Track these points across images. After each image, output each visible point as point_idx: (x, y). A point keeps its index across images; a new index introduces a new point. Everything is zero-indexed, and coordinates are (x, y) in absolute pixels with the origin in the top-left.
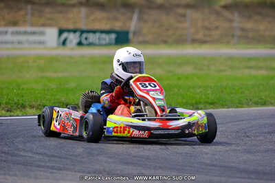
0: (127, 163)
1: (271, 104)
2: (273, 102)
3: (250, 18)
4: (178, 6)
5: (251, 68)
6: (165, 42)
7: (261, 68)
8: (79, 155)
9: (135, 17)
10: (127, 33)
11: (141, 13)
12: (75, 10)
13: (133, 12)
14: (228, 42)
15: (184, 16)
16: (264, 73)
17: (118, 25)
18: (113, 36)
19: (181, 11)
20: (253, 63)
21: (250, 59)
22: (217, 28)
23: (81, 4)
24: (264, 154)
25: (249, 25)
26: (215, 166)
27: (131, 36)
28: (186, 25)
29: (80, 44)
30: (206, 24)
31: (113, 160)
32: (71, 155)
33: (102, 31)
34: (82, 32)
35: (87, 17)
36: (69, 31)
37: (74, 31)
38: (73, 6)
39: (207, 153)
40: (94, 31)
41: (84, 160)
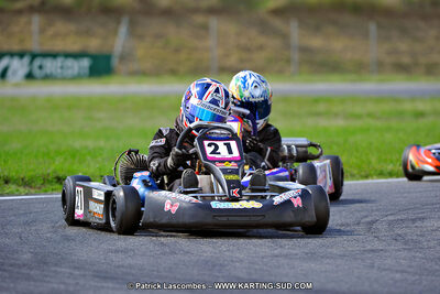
0: (105, 278)
2: (355, 172)
3: (317, 29)
4: (196, 10)
5: (318, 114)
6: (173, 72)
7: (336, 115)
8: (24, 265)
9: (123, 29)
11: (132, 25)
12: (23, 20)
13: (119, 23)
14: (280, 72)
15: (205, 27)
16: (341, 123)
17: (94, 44)
18: (86, 63)
19: (199, 19)
20: (321, 107)
21: (316, 101)
22: (261, 48)
23: (32, 9)
24: (338, 261)
25: (316, 42)
27: (115, 62)
28: (211, 42)
29: (30, 76)
30: (243, 41)
31: (82, 273)
32: (11, 265)
33: (68, 55)
34: (34, 56)
35: (42, 31)
36: (12, 55)
37: (21, 55)
38: (20, 12)
39: (241, 261)
40: (54, 56)
41: (32, 272)
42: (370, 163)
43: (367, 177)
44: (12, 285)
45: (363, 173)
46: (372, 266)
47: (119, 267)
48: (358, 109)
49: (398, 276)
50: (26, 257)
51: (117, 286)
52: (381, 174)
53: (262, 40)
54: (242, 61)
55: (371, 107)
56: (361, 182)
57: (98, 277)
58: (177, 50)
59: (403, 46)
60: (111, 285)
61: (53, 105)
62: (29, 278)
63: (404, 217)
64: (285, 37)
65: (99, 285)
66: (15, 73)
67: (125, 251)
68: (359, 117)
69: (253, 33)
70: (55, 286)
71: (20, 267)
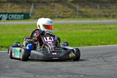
0: (28, 72)
1: (93, 45)
2: (94, 44)
4: (52, 2)
5: (84, 29)
7: (89, 29)
8: (7, 69)
9: (32, 7)
10: (28, 14)
11: (34, 5)
12: (6, 4)
13: (31, 5)
14: (74, 18)
15: (54, 6)
16: (90, 31)
17: (25, 11)
18: (23, 15)
19: (52, 4)
20: (85, 27)
21: (83, 25)
22: (69, 11)
23: (8, 2)
24: (90, 67)
25: (83, 10)
26: (68, 73)
27: (30, 15)
28: (55, 10)
29: (8, 19)
30: (64, 9)
31: (22, 71)
32: (3, 69)
33: (18, 14)
34: (9, 14)
35: (11, 7)
36: (3, 14)
37: (5, 14)
38: (5, 2)
39: (64, 67)
40: (14, 14)
41: (9, 71)
42: (98, 41)
43: (97, 45)
44: (4, 74)
45: (96, 44)
46: (99, 68)
47: (32, 69)
48: (94, 27)
49: (105, 71)
50: (7, 67)
51: (32, 74)
52: (101, 44)
53: (69, 9)
54: (64, 15)
55: (98, 27)
56: (95, 46)
57: (26, 72)
58: (47, 12)
59: (106, 10)
60: (30, 74)
61: (14, 27)
62: (8, 72)
63: (107, 55)
64: (75, 8)
65: (27, 74)
66: (4, 18)
67: (33, 65)
68: (94, 29)
69: (67, 7)
70: (15, 74)
71: (6, 69)
